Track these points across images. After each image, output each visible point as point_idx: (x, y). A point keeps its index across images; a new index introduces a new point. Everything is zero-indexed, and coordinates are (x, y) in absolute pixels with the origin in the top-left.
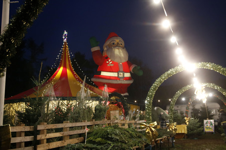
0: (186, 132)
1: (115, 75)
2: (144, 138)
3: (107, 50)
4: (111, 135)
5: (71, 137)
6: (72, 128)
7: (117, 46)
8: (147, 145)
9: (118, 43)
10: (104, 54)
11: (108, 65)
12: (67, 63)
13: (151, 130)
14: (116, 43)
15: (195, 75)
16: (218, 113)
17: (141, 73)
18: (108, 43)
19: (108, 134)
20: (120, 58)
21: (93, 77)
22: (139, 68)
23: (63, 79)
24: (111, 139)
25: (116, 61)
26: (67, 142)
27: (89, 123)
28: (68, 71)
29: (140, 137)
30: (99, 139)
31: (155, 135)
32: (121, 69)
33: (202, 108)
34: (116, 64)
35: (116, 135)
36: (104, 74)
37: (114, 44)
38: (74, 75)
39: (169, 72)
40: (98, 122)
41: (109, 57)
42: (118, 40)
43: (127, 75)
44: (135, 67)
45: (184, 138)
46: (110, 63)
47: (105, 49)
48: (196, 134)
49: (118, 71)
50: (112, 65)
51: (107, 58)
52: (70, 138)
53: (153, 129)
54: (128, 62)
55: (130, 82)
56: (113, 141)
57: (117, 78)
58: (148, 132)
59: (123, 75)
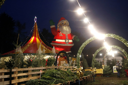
0: (102, 73)
2: (76, 76)
3: (59, 27)
4: (55, 74)
5: (33, 75)
6: (33, 71)
7: (65, 25)
8: (77, 80)
9: (65, 23)
10: (58, 29)
11: (60, 36)
12: (37, 34)
13: (80, 72)
14: (64, 23)
15: (104, 41)
16: (122, 62)
17: (78, 40)
18: (60, 23)
19: (54, 74)
20: (66, 31)
22: (77, 37)
23: (34, 43)
24: (55, 77)
25: (64, 33)
27: (44, 68)
28: (37, 39)
29: (73, 76)
31: (82, 74)
32: (67, 38)
33: (112, 60)
34: (64, 35)
35: (58, 74)
36: (57, 40)
37: (63, 24)
38: (40, 41)
41: (60, 31)
42: (65, 22)
43: (71, 41)
44: (75, 37)
45: (101, 76)
47: (58, 27)
48: (108, 74)
49: (65, 39)
50: (62, 35)
51: (59, 32)
52: (32, 76)
53: (81, 71)
55: (72, 45)
56: (56, 78)
57: (65, 43)
58: (78, 73)
59: (68, 41)
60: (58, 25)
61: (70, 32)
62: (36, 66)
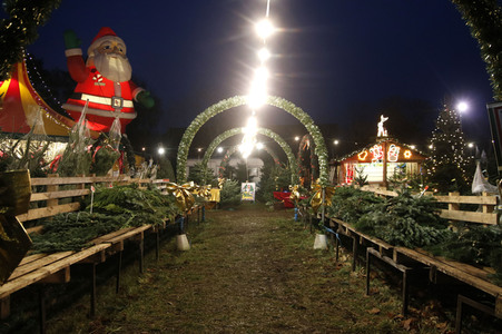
0: (218, 200)
1: (107, 101)
2: (173, 206)
3: (95, 57)
4: (131, 199)
5: (61, 201)
6: (62, 187)
7: (113, 52)
9: (115, 48)
10: (89, 64)
11: (96, 84)
12: (20, 71)
13: (184, 193)
14: (111, 47)
15: (254, 113)
16: (260, 174)
17: (151, 103)
18: (97, 44)
19: (126, 198)
20: (118, 73)
21: (66, 102)
22: (148, 94)
23: (10, 100)
24: (131, 206)
25: (110, 78)
26: (56, 210)
27: (88, 180)
28: (22, 87)
29: (167, 204)
30: (112, 206)
31: (190, 202)
33: (239, 165)
34: (110, 84)
35: (139, 199)
37: (108, 47)
38: (34, 95)
39: (219, 105)
40: (101, 179)
41: (98, 69)
42: (115, 42)
43: (128, 104)
44: (142, 92)
45: (214, 208)
46: (99, 80)
47: (92, 55)
48: (230, 203)
49: (112, 96)
50: (104, 84)
51: (94, 71)
52: (60, 204)
53: (188, 193)
54: (129, 82)
55: (132, 116)
58: (180, 198)
59: (122, 103)
60: (89, 50)
61: (129, 78)
62: (69, 174)
